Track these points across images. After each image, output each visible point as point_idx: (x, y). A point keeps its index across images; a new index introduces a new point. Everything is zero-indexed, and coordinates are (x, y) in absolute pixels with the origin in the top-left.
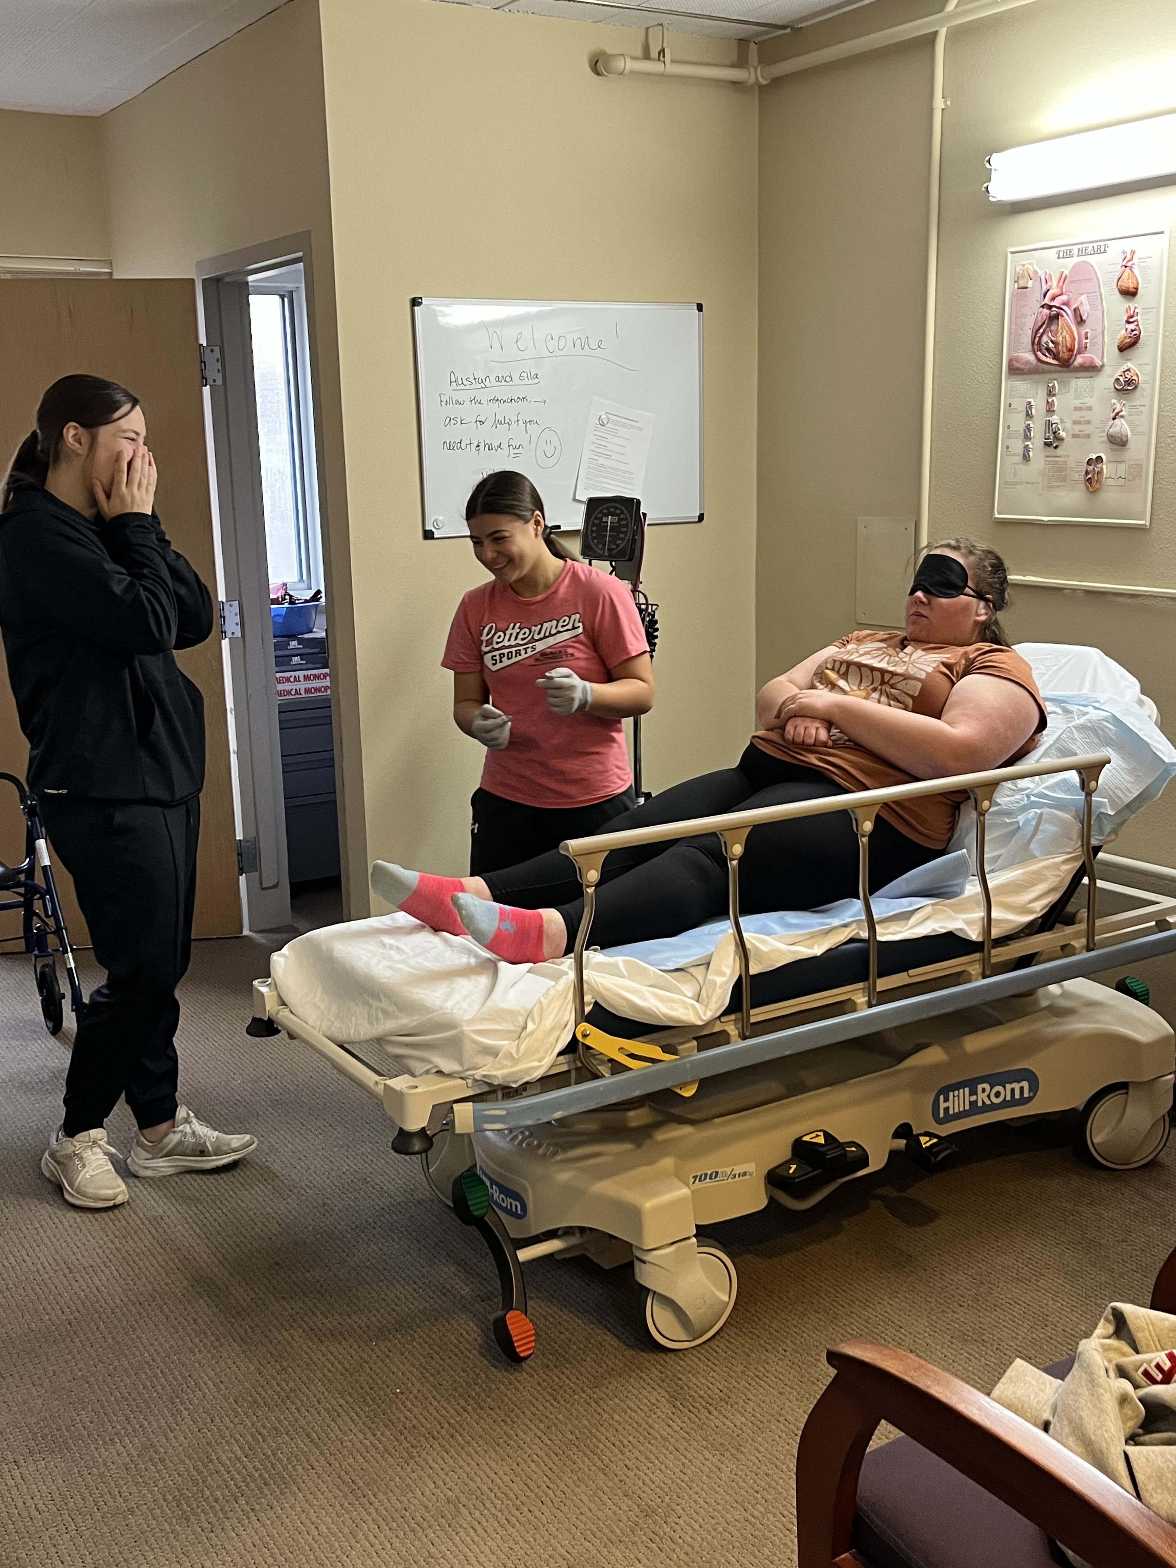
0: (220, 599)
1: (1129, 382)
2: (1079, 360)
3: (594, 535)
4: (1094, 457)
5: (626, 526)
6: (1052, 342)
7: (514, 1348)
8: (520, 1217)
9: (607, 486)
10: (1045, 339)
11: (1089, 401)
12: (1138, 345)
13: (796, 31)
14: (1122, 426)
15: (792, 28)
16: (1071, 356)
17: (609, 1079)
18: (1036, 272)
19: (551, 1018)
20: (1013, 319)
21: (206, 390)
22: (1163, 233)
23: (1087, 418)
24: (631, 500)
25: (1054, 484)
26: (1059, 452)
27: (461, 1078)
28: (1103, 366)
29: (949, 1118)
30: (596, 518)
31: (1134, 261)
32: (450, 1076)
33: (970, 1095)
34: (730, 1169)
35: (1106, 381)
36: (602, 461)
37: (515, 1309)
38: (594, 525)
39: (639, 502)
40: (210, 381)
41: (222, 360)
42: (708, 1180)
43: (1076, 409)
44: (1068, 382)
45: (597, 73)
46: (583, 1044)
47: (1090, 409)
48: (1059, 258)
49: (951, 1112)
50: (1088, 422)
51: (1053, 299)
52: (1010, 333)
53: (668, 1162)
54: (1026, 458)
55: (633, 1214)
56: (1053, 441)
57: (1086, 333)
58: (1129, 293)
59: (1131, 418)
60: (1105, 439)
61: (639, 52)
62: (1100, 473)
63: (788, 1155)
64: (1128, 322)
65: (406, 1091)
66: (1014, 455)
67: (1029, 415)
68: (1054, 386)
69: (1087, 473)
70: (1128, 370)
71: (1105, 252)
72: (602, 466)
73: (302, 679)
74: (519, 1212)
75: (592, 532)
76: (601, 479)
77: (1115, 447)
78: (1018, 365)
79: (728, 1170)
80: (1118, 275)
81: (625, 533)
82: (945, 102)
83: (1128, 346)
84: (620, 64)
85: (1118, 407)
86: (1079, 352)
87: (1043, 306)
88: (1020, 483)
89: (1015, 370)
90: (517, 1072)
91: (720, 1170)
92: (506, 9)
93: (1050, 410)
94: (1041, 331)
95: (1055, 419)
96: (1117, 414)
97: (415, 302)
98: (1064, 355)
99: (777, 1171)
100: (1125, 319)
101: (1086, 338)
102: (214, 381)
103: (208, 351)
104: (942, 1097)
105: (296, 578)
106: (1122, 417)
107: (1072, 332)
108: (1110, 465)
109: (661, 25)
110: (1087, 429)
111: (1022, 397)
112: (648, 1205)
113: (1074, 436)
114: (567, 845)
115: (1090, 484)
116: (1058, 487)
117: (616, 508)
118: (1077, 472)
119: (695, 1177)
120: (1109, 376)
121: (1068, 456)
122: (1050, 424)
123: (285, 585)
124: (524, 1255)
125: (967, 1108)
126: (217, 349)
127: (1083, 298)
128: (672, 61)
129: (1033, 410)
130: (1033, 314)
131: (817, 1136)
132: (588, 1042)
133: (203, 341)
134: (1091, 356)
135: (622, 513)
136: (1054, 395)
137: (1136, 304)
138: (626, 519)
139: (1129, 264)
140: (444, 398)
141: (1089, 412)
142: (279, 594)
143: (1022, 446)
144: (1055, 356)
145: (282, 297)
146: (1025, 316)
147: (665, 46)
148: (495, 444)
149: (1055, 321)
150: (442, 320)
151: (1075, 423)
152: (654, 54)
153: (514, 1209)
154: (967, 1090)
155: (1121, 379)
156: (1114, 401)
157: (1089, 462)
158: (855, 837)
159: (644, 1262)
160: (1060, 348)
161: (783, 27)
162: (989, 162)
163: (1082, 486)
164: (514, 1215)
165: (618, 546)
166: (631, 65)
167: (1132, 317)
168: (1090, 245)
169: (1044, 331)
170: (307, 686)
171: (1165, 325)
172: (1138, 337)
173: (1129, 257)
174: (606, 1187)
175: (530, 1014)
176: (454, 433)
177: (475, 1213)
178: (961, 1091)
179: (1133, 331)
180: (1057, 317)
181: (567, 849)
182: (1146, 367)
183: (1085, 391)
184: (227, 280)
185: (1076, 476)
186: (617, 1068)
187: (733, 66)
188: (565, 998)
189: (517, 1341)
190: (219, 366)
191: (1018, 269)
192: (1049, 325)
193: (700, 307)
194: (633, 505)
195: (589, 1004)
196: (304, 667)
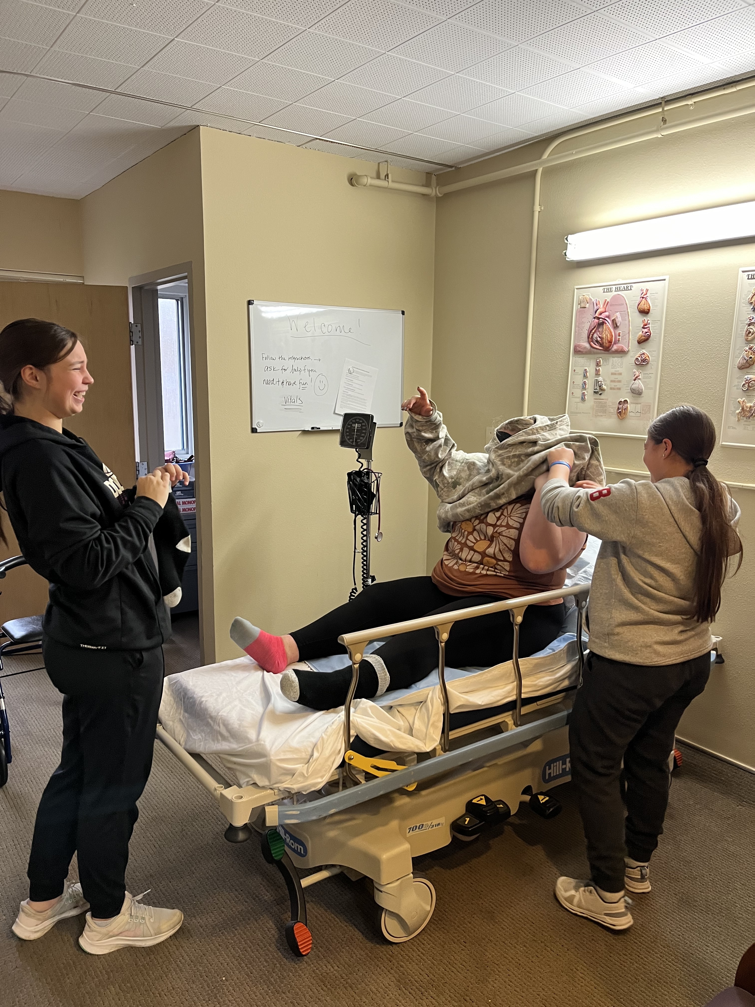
0: (137, 461)
1: (644, 360)
2: (615, 347)
3: (348, 434)
4: (623, 400)
5: (365, 429)
6: (599, 337)
7: (298, 949)
8: (303, 856)
9: (356, 407)
10: (595, 335)
11: (620, 370)
12: (649, 341)
13: (457, 169)
14: (639, 384)
15: (456, 167)
16: (610, 345)
17: (365, 785)
18: (590, 299)
19: (329, 748)
20: (577, 324)
21: (133, 348)
22: (665, 280)
23: (619, 379)
24: (369, 415)
25: (599, 414)
26: (602, 397)
27: (271, 789)
28: (628, 351)
29: (551, 779)
30: (349, 425)
31: (648, 295)
32: (264, 788)
33: (562, 765)
34: (430, 822)
35: (630, 359)
36: (350, 393)
37: (299, 922)
38: (347, 428)
39: (373, 417)
40: (135, 343)
41: (142, 331)
42: (417, 830)
43: (612, 374)
44: (608, 359)
45: (352, 185)
46: (349, 764)
47: (620, 374)
48: (604, 292)
49: (552, 775)
50: (620, 381)
51: (601, 314)
52: (575, 332)
53: (394, 824)
54: (583, 399)
55: (375, 862)
56: (599, 390)
57: (619, 333)
58: (645, 312)
59: (645, 380)
60: (630, 391)
61: (374, 175)
62: (626, 409)
63: (464, 811)
64: (643, 328)
65: (234, 800)
66: (577, 397)
67: (585, 376)
68: (600, 361)
69: (618, 409)
70: (643, 354)
71: (631, 289)
72: (350, 395)
73: (181, 503)
74: (302, 852)
75: (347, 432)
76: (349, 402)
77: (634, 395)
78: (580, 349)
79: (429, 823)
80: (638, 302)
81: (365, 433)
82: (541, 208)
83: (643, 341)
84: (364, 180)
85: (637, 374)
86: (615, 343)
87: (594, 318)
88: (580, 413)
89: (578, 351)
90: (307, 785)
91: (424, 824)
92: (304, 146)
93: (597, 373)
94: (593, 331)
95: (600, 379)
96: (637, 377)
97: (250, 303)
98: (606, 344)
99: (458, 822)
100: (642, 326)
101: (619, 336)
102: (137, 342)
103: (134, 326)
104: (547, 767)
105: (181, 448)
106: (639, 379)
107: (611, 333)
108: (632, 405)
109: (387, 161)
110: (618, 385)
111: (582, 366)
112: (384, 856)
113: (611, 389)
114: (342, 637)
115: (620, 414)
116: (602, 416)
117: (360, 420)
118: (613, 408)
119: (410, 829)
120: (632, 357)
121: (607, 399)
122: (597, 381)
123: (174, 452)
124: (306, 882)
125: (561, 772)
126: (139, 325)
127: (618, 314)
128: (393, 181)
129: (588, 374)
130: (588, 322)
131: (481, 799)
132: (352, 762)
133: (132, 320)
134: (621, 345)
135: (363, 422)
136: (600, 366)
137: (648, 319)
138: (365, 426)
139: (645, 296)
140: (264, 356)
141: (620, 376)
142: (171, 457)
143: (581, 393)
144: (601, 345)
145: (177, 300)
146: (583, 323)
147: (389, 172)
148: (292, 382)
149: (601, 326)
150: (263, 315)
151: (612, 381)
152: (382, 176)
153: (299, 851)
154: (561, 762)
155: (639, 358)
156: (634, 370)
157: (620, 403)
158: (511, 625)
159: (381, 892)
160: (604, 341)
161: (451, 167)
162: (567, 239)
163: (616, 416)
164: (300, 854)
165: (361, 440)
166: (370, 181)
167: (646, 325)
168: (623, 286)
169: (595, 331)
170: (184, 507)
171: (665, 330)
172: (649, 336)
173: (645, 293)
174: (358, 842)
175: (315, 745)
176: (270, 375)
177: (276, 858)
178: (558, 763)
179: (646, 333)
180: (603, 323)
181: (343, 640)
182: (654, 353)
183: (618, 364)
184: (146, 288)
185: (612, 410)
186: (369, 777)
187: (423, 186)
188: (338, 733)
189: (301, 945)
190: (140, 334)
191: (580, 297)
192: (598, 328)
193: (403, 313)
194: (368, 418)
195: (353, 736)
196: (183, 497)
